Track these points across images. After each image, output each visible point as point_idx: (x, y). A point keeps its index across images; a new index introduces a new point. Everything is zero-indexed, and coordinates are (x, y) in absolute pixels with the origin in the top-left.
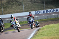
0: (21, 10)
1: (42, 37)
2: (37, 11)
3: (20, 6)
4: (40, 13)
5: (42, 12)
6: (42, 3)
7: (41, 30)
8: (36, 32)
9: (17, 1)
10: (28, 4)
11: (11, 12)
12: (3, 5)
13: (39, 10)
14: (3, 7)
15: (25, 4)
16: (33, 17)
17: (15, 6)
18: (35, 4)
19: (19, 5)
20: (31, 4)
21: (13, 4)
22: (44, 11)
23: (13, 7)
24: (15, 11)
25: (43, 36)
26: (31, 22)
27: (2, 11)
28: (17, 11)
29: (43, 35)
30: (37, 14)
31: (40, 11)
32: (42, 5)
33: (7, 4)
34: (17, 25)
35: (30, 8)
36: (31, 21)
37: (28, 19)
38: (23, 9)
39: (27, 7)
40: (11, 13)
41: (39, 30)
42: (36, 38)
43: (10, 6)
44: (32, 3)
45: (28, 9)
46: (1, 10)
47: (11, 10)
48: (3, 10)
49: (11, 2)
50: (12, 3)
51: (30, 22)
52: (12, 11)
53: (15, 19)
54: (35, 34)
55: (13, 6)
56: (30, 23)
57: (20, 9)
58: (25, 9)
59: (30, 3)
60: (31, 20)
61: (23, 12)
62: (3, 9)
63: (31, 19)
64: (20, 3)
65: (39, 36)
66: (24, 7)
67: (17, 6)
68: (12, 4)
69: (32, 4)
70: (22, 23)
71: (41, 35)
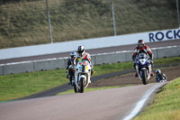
1: (170, 113)
2: (155, 33)
3: (104, 17)
4: (165, 39)
5: (171, 35)
6: (170, 8)
7: (168, 92)
8: (151, 96)
9: (93, 3)
10: (128, 10)
11: (74, 34)
12: (53, 13)
13: (161, 29)
14: (53, 20)
15: (118, 9)
16: (148, 52)
17: (89, 18)
18: (150, 10)
19: (101, 15)
20: (137, 10)
21: (83, 11)
22: (177, 30)
23: (82, 21)
24: (89, 33)
25: (174, 108)
26: (143, 66)
27: (48, 31)
28: (93, 32)
29: (172, 106)
30: (156, 40)
31: (165, 32)
32: (171, 12)
33: (64, 10)
34: (84, 74)
35: (134, 22)
36: (143, 63)
37: (134, 56)
38: (113, 26)
39: (125, 19)
40: (77, 38)
41: (161, 90)
42: (152, 116)
43: (73, 16)
44: (141, 8)
45: (127, 26)
46: (47, 28)
47: (76, 28)
48: (51, 28)
49: (76, 5)
50: (81, 8)
51: (141, 66)
52: (79, 33)
53: (86, 59)
54: (148, 104)
55: (82, 16)
56: (140, 69)
57: (103, 25)
58: (118, 26)
59: (134, 6)
60: (143, 61)
61: (112, 34)
62: (52, 24)
63: (143, 58)
64: (105, 6)
65: (162, 108)
66: (117, 21)
67: (95, 15)
68: (79, 11)
69: (140, 12)
70: (110, 68)
71: (168, 107)
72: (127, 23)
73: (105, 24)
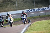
0: (15, 9)
1: (33, 32)
3: (14, 5)
4: (31, 11)
7: (32, 26)
10: (21, 3)
15: (18, 3)
18: (27, 4)
23: (8, 6)
28: (11, 9)
29: (33, 30)
31: (31, 9)
32: (33, 4)
33: (3, 3)
38: (17, 8)
41: (30, 25)
43: (6, 5)
44: (24, 3)
45: (21, 8)
47: (6, 8)
49: (6, 2)
50: (8, 3)
51: (23, 19)
52: (7, 10)
58: (18, 8)
60: (24, 17)
64: (14, 2)
65: (30, 30)
66: (18, 6)
67: (12, 5)
72: (20, 7)
73: (15, 7)
